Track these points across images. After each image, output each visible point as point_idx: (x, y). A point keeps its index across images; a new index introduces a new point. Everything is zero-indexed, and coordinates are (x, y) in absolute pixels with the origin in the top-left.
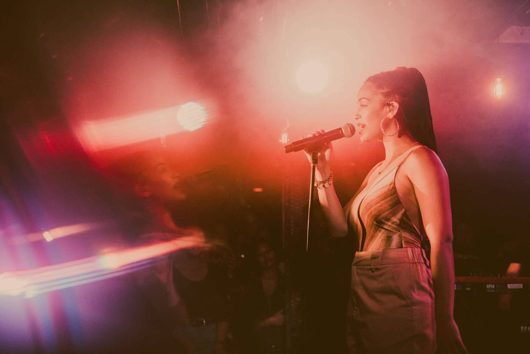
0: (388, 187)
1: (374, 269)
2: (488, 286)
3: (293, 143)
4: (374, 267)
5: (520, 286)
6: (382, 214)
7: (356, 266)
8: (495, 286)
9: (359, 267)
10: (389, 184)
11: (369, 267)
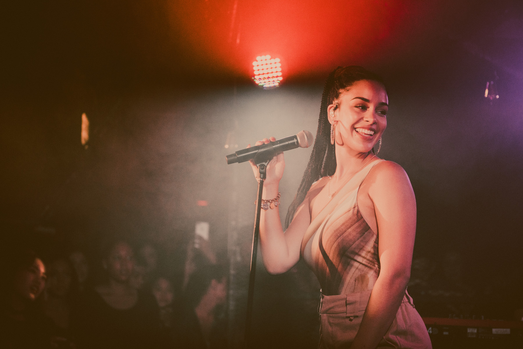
0: (351, 211)
1: (352, 317)
2: (469, 330)
3: (236, 152)
4: (352, 315)
5: (508, 331)
6: (353, 244)
7: (327, 314)
8: (478, 331)
9: (331, 315)
10: (352, 207)
11: (344, 315)
